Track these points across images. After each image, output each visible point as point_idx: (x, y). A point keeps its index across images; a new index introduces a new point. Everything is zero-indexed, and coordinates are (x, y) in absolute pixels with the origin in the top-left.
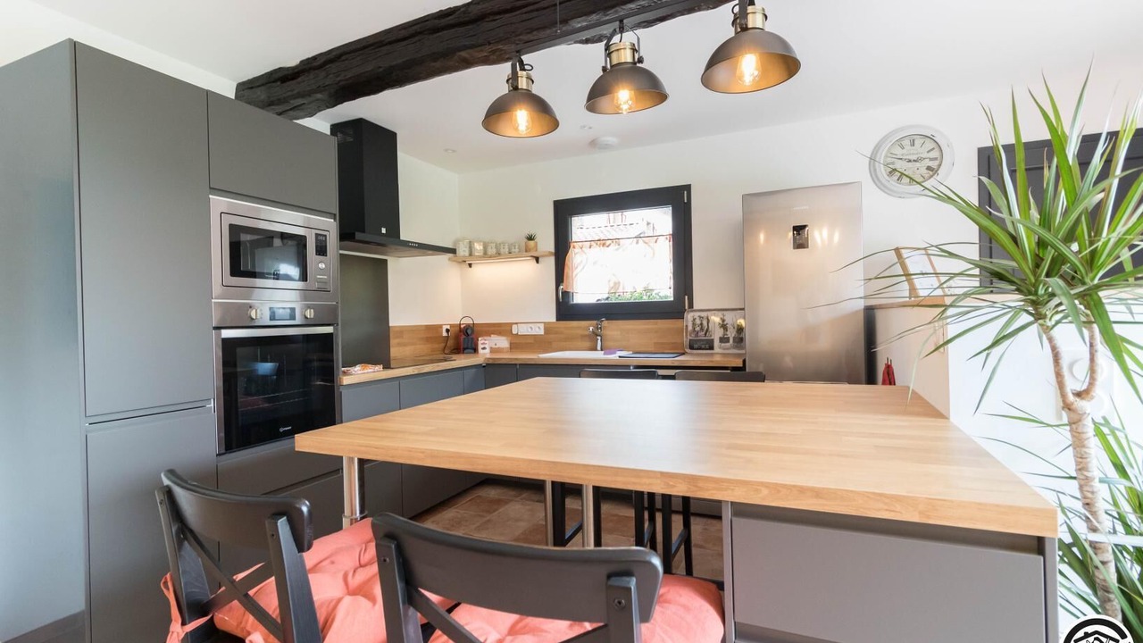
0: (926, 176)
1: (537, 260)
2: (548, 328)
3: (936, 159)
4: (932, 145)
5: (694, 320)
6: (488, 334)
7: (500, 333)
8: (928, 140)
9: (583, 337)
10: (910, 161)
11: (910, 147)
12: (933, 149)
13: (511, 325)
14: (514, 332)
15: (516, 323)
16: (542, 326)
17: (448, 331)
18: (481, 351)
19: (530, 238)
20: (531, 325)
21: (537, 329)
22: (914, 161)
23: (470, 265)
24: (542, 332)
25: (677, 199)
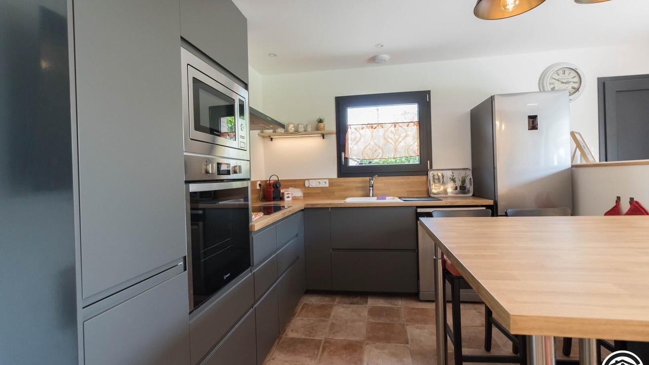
0: (572, 92)
1: (323, 136)
2: (332, 182)
3: (576, 82)
4: (575, 74)
5: (434, 176)
6: (287, 187)
7: (295, 187)
8: (572, 72)
9: (357, 188)
10: (563, 83)
11: (562, 75)
12: (575, 77)
13: (304, 180)
14: (307, 185)
15: (308, 180)
16: (327, 181)
17: (260, 185)
18: (286, 199)
19: (321, 121)
20: (319, 180)
21: (324, 184)
22: (565, 83)
23: (272, 139)
24: (327, 185)
25: (422, 99)
